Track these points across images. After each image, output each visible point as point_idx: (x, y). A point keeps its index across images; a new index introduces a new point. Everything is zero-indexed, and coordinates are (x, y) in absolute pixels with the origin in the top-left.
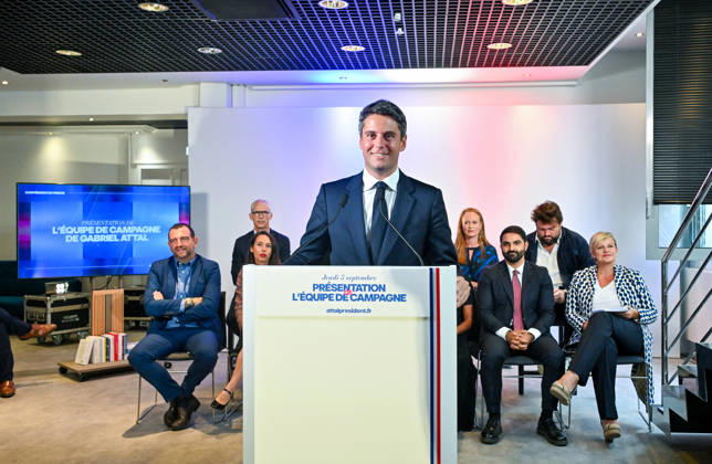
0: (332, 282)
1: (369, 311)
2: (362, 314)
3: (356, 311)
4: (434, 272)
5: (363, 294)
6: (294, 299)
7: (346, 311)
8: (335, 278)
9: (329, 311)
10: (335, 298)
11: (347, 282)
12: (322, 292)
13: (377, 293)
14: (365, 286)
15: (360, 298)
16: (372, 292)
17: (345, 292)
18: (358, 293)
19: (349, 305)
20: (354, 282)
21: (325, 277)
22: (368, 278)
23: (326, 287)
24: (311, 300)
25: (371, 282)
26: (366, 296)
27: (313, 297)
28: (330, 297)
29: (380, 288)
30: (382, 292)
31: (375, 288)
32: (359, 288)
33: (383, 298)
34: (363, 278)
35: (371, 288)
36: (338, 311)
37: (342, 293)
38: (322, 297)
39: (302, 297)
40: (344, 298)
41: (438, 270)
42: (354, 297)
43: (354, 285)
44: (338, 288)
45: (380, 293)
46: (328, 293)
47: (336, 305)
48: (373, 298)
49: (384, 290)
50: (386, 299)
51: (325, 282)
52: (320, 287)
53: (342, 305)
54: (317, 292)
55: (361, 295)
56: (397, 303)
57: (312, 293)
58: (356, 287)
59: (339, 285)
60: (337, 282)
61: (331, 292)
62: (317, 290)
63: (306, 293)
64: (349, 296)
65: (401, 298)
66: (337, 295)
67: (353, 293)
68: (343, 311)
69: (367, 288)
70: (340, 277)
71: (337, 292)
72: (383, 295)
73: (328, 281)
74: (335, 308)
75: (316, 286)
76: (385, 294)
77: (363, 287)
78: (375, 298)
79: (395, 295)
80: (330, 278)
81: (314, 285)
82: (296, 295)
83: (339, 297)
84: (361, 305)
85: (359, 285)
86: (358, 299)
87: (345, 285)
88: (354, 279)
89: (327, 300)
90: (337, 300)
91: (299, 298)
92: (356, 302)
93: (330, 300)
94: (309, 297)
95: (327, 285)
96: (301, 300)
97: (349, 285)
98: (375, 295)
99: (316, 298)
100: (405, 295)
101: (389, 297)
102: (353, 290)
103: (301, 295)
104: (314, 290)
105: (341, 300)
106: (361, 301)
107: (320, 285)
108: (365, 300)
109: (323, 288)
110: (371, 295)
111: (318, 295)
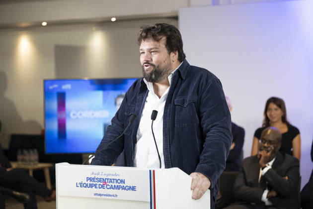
0: (97, 177)
1: (116, 196)
2: (112, 198)
3: (109, 195)
4: (152, 172)
5: (113, 184)
6: (77, 186)
7: (104, 195)
8: (98, 174)
9: (95, 194)
10: (98, 185)
11: (105, 177)
12: (91, 183)
13: (121, 184)
14: (114, 179)
16: (117, 184)
17: (104, 183)
18: (110, 184)
19: (105, 191)
20: (107, 178)
21: (93, 174)
22: (116, 175)
23: (94, 180)
24: (85, 187)
25: (117, 178)
26: (115, 186)
27: (87, 185)
28: (95, 185)
29: (123, 181)
31: (119, 181)
32: (111, 181)
33: (123, 188)
34: (113, 175)
36: (100, 195)
37: (102, 184)
38: (91, 186)
39: (82, 185)
40: (103, 187)
41: (154, 171)
42: (108, 187)
43: (108, 179)
46: (94, 183)
47: (99, 191)
48: (118, 188)
49: (124, 183)
50: (125, 189)
51: (93, 176)
53: (102, 191)
54: (89, 182)
55: (112, 186)
56: (131, 192)
57: (86, 183)
58: (109, 180)
59: (100, 179)
60: (99, 177)
61: (96, 183)
62: (89, 181)
63: (83, 183)
64: (105, 186)
65: (133, 188)
66: (99, 185)
67: (107, 184)
68: (102, 195)
69: (115, 181)
70: (101, 174)
71: (99, 183)
72: (123, 186)
73: (94, 175)
74: (99, 193)
75: (88, 179)
76: (125, 186)
77: (113, 181)
78: (120, 188)
79: (130, 187)
80: (95, 174)
81: (87, 178)
82: (78, 184)
83: (100, 186)
84: (112, 192)
85: (111, 179)
86: (110, 188)
87: (103, 179)
88: (108, 175)
89: (94, 187)
90: (99, 188)
91: (79, 186)
92: (109, 190)
93: (96, 188)
94: (85, 185)
95: (94, 178)
96: (81, 187)
97: (105, 179)
98: (119, 186)
99: (89, 186)
100: (135, 187)
101: (127, 187)
102: (108, 182)
103: (81, 183)
104: (87, 181)
105: (101, 188)
106: (112, 189)
107: (90, 178)
108: (114, 189)
109: (92, 180)
110: (117, 186)
111: (89, 184)
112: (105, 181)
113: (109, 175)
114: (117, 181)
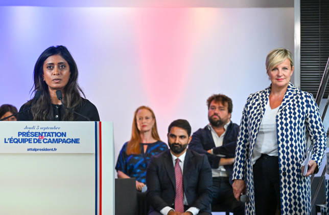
0: (31, 131)
1: (55, 149)
2: (51, 152)
3: (47, 150)
5: (52, 138)
6: (5, 142)
7: (40, 150)
8: (33, 128)
9: (28, 150)
10: (33, 140)
11: (41, 131)
12: (24, 137)
13: (61, 137)
14: (52, 133)
15: (50, 141)
16: (57, 137)
17: (40, 137)
18: (48, 138)
19: (42, 145)
20: (45, 131)
21: (26, 128)
22: (55, 128)
23: (27, 134)
24: (17, 142)
25: (57, 131)
26: (54, 139)
27: (18, 141)
28: (29, 141)
29: (62, 134)
30: (64, 137)
31: (59, 135)
32: (49, 134)
33: (64, 141)
34: (52, 128)
35: (56, 135)
36: (35, 150)
37: (37, 138)
38: (24, 141)
39: (11, 140)
40: (39, 141)
41: (101, 123)
42: (45, 141)
43: (45, 133)
45: (62, 138)
46: (28, 138)
47: (33, 146)
48: (58, 141)
49: (65, 136)
50: (66, 142)
51: (26, 131)
52: (23, 134)
53: (37, 146)
54: (21, 137)
55: (50, 139)
56: (73, 145)
57: (18, 138)
58: (46, 134)
59: (35, 133)
60: (34, 131)
61: (30, 137)
63: (14, 138)
64: (42, 140)
65: (76, 141)
66: (34, 139)
67: (45, 138)
68: (38, 150)
69: (54, 134)
70: (36, 127)
71: (34, 137)
72: (64, 139)
73: (28, 130)
74: (33, 148)
76: (66, 138)
77: (51, 134)
78: (59, 141)
79: (72, 139)
80: (30, 128)
81: (19, 133)
82: (7, 139)
83: (36, 141)
84: (50, 146)
85: (49, 133)
86: (48, 142)
87: (39, 133)
88: (45, 129)
89: (27, 142)
90: (34, 142)
92: (47, 144)
93: (29, 142)
94: (16, 140)
95: (27, 133)
96: (10, 142)
97: (42, 133)
98: (59, 139)
99: (20, 141)
100: (79, 139)
101: (69, 140)
102: (45, 136)
103: (10, 139)
104: (19, 136)
105: (36, 142)
106: (50, 143)
107: (23, 133)
108: (53, 143)
109: (25, 135)
110: (57, 139)
111: (22, 139)
112: (42, 136)
113: (47, 128)
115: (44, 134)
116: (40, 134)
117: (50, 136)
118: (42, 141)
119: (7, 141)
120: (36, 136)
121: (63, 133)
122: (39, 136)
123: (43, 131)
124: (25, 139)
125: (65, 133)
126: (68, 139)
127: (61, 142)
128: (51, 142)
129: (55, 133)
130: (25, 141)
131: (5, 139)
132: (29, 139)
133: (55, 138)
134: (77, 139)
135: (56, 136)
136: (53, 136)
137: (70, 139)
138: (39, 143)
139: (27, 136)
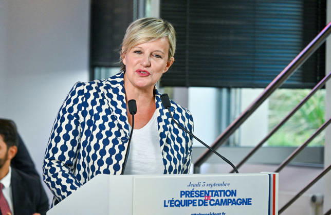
0: (196, 189)
1: (223, 214)
3: (214, 214)
4: (272, 177)
5: (220, 198)
6: (165, 206)
8: (198, 185)
10: (197, 202)
11: (207, 189)
12: (188, 198)
13: (230, 197)
14: (221, 191)
15: (217, 203)
16: (226, 197)
18: (216, 198)
19: (208, 209)
20: (212, 189)
21: (190, 185)
22: (224, 185)
23: (191, 193)
24: (178, 206)
25: (226, 188)
26: (222, 200)
27: (180, 203)
28: (193, 202)
29: (233, 193)
30: (234, 197)
31: (228, 193)
32: (217, 193)
33: (234, 202)
34: (220, 185)
37: (203, 199)
38: (187, 203)
39: (172, 203)
40: (204, 203)
41: (274, 175)
42: (212, 202)
43: (212, 191)
44: (200, 194)
45: (232, 198)
46: (192, 199)
47: (198, 210)
48: (226, 202)
49: (235, 195)
50: (236, 203)
51: (190, 189)
53: (203, 210)
54: (184, 198)
55: (218, 200)
56: (244, 207)
57: (180, 199)
58: (214, 193)
59: (201, 191)
60: (199, 189)
61: (195, 198)
62: (184, 196)
63: (175, 200)
64: (209, 201)
65: (248, 202)
66: (199, 200)
67: (212, 198)
69: (222, 193)
70: (202, 184)
71: (199, 198)
72: (234, 200)
73: (193, 188)
74: (198, 213)
75: (183, 193)
76: (236, 198)
77: (219, 193)
78: (229, 203)
79: (243, 199)
80: (194, 185)
81: (181, 192)
82: (167, 202)
83: (201, 203)
84: (217, 209)
85: (216, 191)
86: (215, 204)
87: (205, 191)
88: (213, 185)
89: (191, 205)
90: (199, 205)
91: (169, 205)
92: (214, 206)
93: (194, 205)
94: (177, 203)
95: (191, 191)
96: (171, 206)
97: (209, 191)
98: (229, 200)
99: (183, 204)
100: (251, 199)
101: (239, 201)
102: (212, 196)
103: (171, 201)
104: (181, 197)
105: (202, 205)
106: (217, 205)
107: (187, 192)
108: (221, 205)
109: (188, 195)
110: (226, 200)
111: (185, 201)
112: (208, 195)
113: (215, 185)
114: (225, 194)
115: (210, 193)
116: (207, 194)
117: (218, 196)
118: (208, 203)
119: (166, 204)
120: (201, 196)
121: (232, 191)
122: (205, 196)
123: (210, 189)
124: (189, 200)
125: (236, 191)
126: (238, 199)
127: (230, 204)
128: (219, 204)
129: (224, 191)
130: (189, 204)
131: (165, 201)
132: (194, 200)
133: (224, 198)
134: (249, 199)
135: (224, 196)
136: (221, 196)
137: (240, 199)
138: (205, 205)
139: (191, 196)
